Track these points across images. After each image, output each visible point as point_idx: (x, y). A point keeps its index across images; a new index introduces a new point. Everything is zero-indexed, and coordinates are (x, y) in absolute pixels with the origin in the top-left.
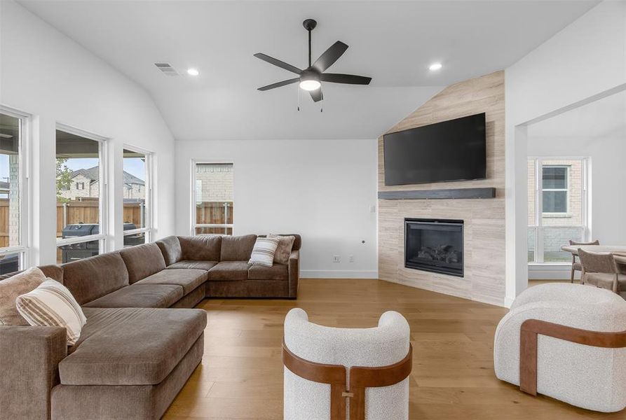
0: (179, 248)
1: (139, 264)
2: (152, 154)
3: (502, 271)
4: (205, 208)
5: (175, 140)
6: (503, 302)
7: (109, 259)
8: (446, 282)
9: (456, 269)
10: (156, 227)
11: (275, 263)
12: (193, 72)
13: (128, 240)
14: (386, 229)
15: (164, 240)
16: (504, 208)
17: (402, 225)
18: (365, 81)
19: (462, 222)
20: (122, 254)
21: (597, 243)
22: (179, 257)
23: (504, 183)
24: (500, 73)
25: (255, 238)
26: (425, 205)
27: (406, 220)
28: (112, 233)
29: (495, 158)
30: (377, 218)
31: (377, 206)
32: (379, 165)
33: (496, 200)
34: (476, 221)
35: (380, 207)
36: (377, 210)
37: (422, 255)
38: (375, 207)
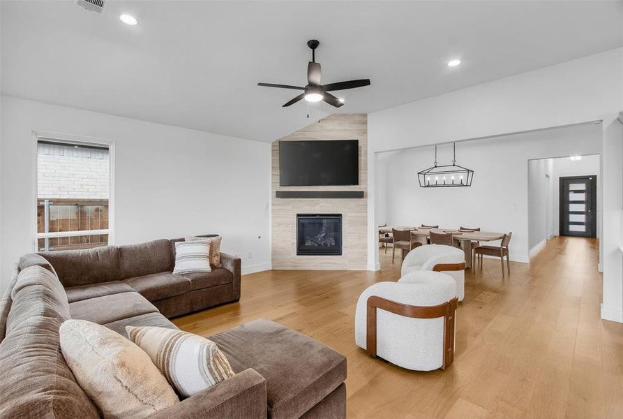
3: (365, 247)
6: (366, 267)
8: (328, 261)
9: (336, 250)
14: (279, 225)
16: (367, 205)
17: (295, 220)
19: (340, 215)
21: (385, 226)
23: (367, 188)
24: (365, 115)
25: (172, 243)
26: (314, 203)
27: (298, 215)
29: (362, 172)
30: (270, 214)
31: (270, 204)
32: (273, 168)
33: (362, 199)
34: (349, 214)
35: (273, 205)
36: (270, 207)
37: (308, 243)
38: (268, 205)
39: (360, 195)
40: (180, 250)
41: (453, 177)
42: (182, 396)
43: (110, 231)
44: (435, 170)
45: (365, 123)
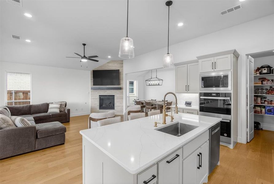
3: (123, 107)
6: (123, 114)
9: (113, 108)
11: (60, 111)
14: (93, 99)
16: (123, 92)
17: (98, 97)
19: (114, 96)
23: (123, 86)
24: (122, 61)
25: (48, 104)
27: (99, 96)
29: (121, 80)
30: (90, 95)
31: (90, 92)
32: (91, 79)
33: (121, 90)
34: (117, 95)
35: (91, 92)
36: (90, 93)
37: (104, 105)
38: (89, 92)
39: (120, 89)
40: (50, 106)
41: (156, 82)
42: (17, 127)
43: (31, 100)
44: (151, 79)
45: (123, 64)
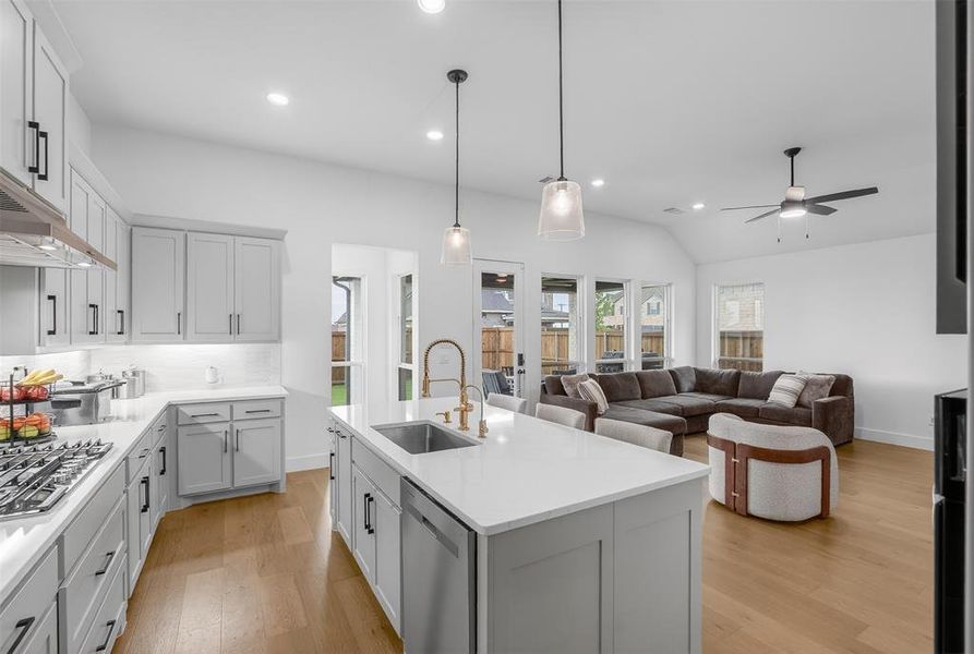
0: (694, 378)
1: (650, 385)
2: (670, 284)
4: (744, 338)
5: (697, 265)
7: (628, 377)
10: (673, 356)
11: (798, 404)
12: (699, 206)
13: (646, 365)
15: (677, 369)
18: (874, 191)
20: (637, 374)
22: (693, 387)
25: (778, 374)
28: (633, 358)
